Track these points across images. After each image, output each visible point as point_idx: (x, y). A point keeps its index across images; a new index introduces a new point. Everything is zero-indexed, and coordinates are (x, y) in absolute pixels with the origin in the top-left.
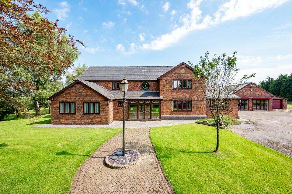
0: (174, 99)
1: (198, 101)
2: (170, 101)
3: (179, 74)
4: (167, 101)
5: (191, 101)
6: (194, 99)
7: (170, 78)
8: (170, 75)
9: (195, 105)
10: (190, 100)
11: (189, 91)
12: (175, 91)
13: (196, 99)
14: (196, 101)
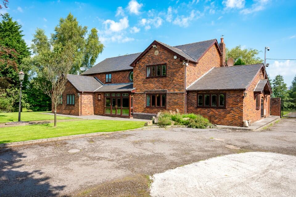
0: (147, 91)
1: (174, 93)
2: (142, 94)
3: (152, 58)
4: (140, 93)
5: (166, 94)
6: (170, 91)
7: (143, 64)
8: (143, 61)
9: (170, 99)
10: (165, 92)
11: (164, 80)
12: (148, 80)
13: (172, 91)
14: (171, 93)
